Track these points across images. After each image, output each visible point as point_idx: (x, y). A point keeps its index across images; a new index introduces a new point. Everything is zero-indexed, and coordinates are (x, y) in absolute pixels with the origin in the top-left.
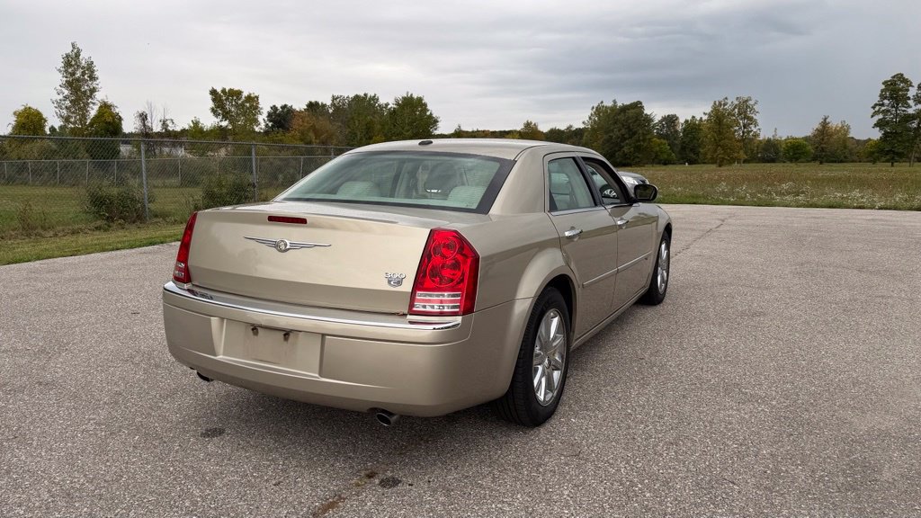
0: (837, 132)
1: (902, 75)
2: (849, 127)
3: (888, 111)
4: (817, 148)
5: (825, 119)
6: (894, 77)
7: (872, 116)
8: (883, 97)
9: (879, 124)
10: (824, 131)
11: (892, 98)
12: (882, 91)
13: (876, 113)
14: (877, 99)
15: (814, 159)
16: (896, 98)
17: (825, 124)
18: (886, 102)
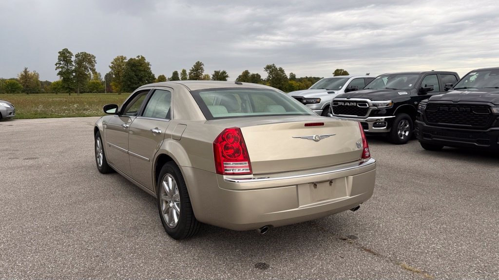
0: (32, 77)
1: (67, 49)
2: (38, 75)
3: (64, 67)
4: (24, 85)
5: (26, 69)
6: (63, 50)
7: (56, 69)
8: (60, 60)
9: (60, 74)
10: (26, 76)
11: (64, 61)
12: (59, 57)
13: (57, 68)
14: (57, 61)
15: (23, 92)
16: (66, 61)
17: (26, 72)
18: (62, 62)
